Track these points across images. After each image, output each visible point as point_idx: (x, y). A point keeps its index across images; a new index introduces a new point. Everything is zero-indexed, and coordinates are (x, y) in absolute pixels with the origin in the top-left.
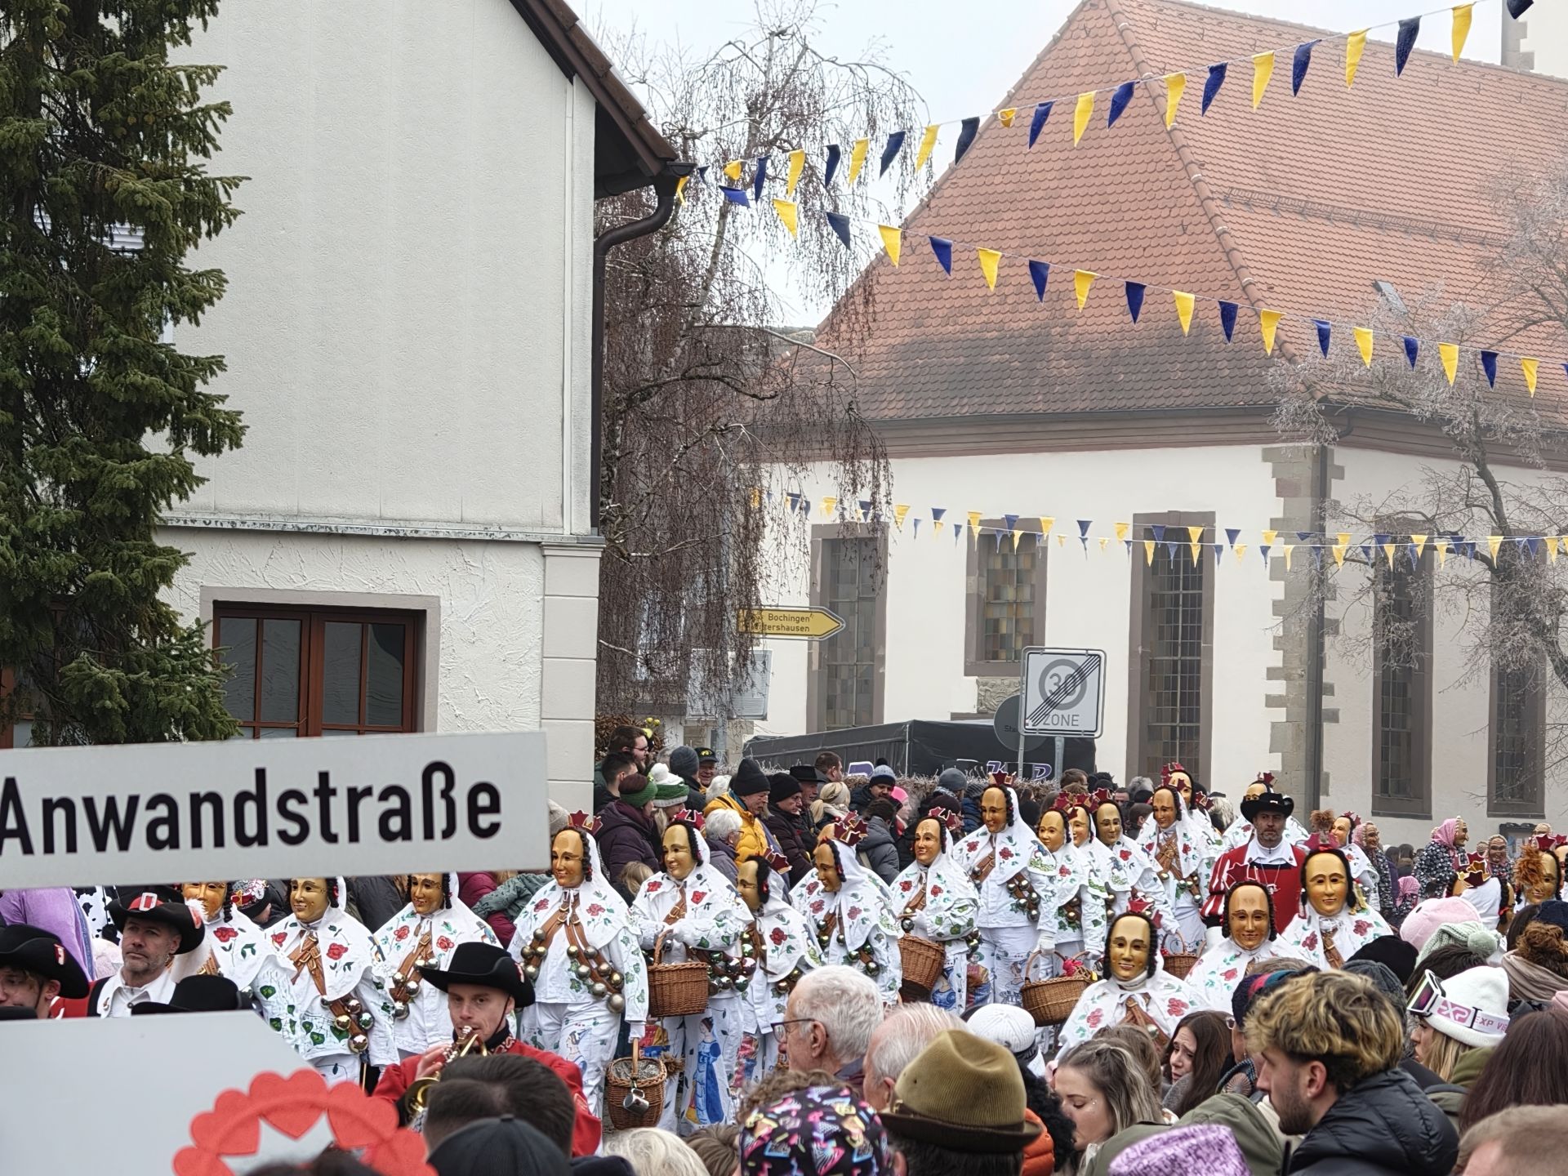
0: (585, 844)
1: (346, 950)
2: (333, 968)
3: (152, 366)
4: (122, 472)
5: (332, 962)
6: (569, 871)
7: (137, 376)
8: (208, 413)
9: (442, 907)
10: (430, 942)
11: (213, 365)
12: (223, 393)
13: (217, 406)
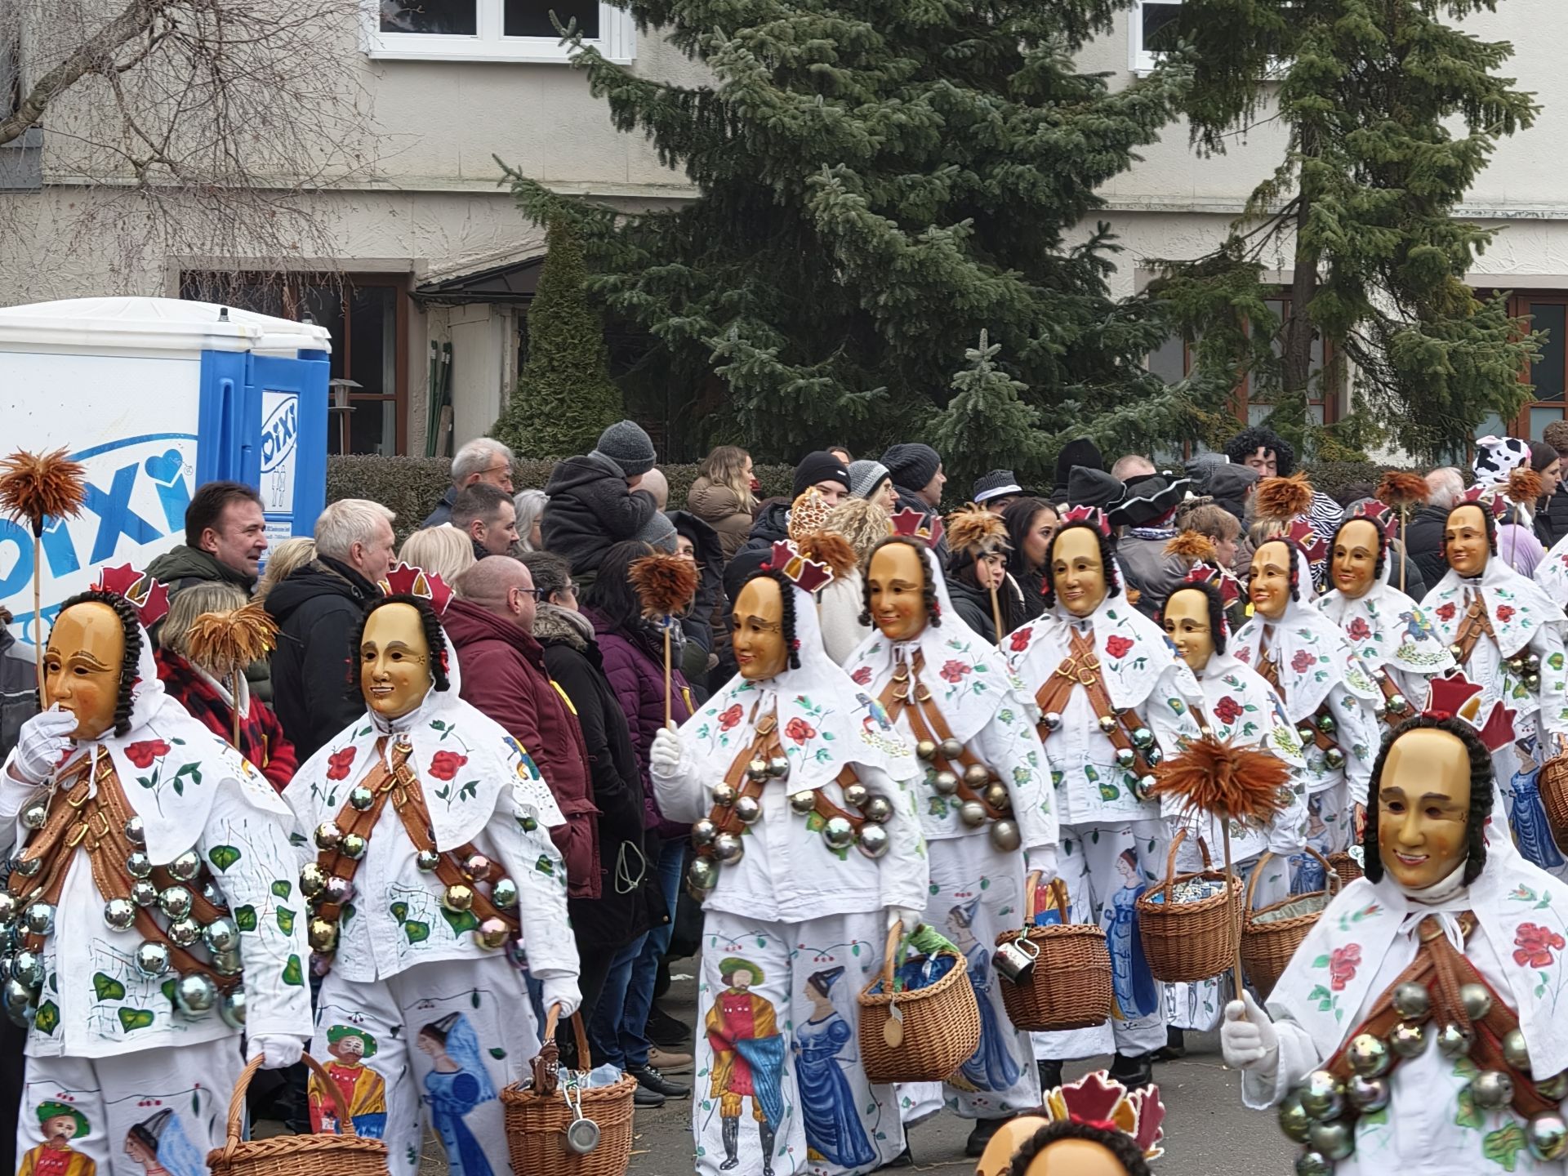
0: (925, 565)
1: (464, 760)
2: (442, 796)
3: (1457, 52)
4: (1439, 151)
5: (440, 785)
6: (902, 612)
7: (1447, 61)
8: (1502, 93)
9: (785, 670)
10: (773, 730)
11: (1503, 49)
12: (1511, 77)
13: (1507, 89)
